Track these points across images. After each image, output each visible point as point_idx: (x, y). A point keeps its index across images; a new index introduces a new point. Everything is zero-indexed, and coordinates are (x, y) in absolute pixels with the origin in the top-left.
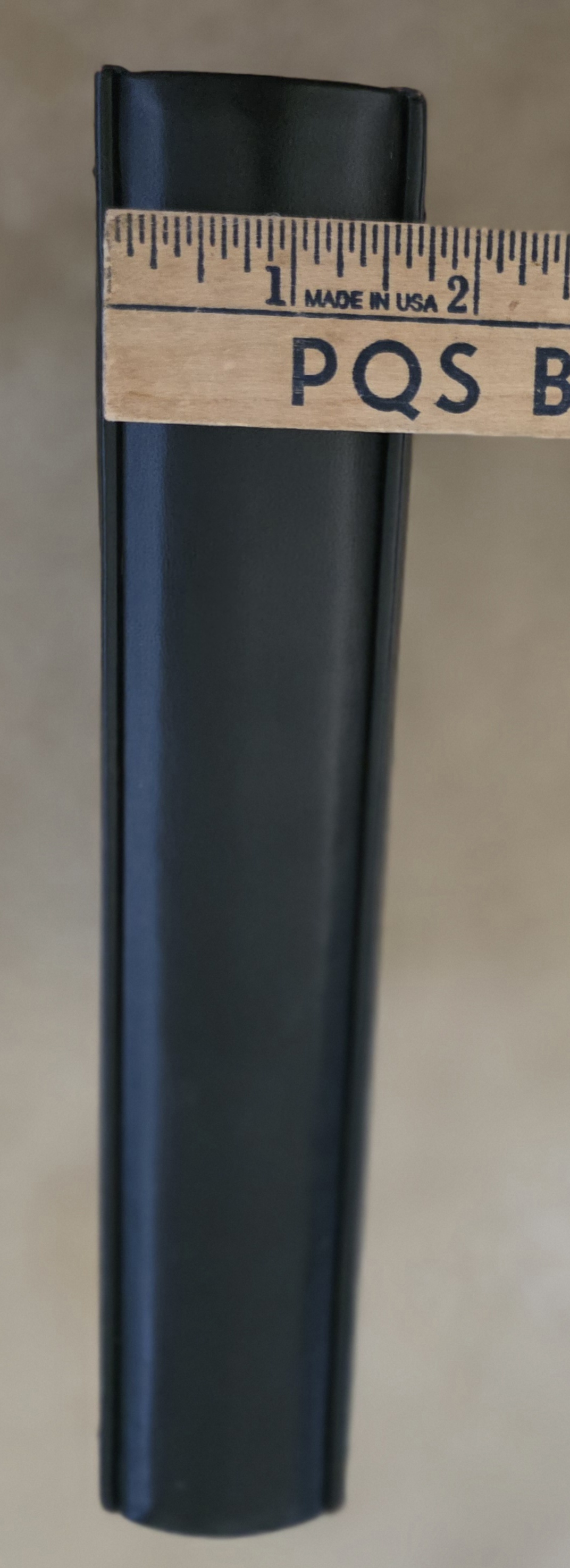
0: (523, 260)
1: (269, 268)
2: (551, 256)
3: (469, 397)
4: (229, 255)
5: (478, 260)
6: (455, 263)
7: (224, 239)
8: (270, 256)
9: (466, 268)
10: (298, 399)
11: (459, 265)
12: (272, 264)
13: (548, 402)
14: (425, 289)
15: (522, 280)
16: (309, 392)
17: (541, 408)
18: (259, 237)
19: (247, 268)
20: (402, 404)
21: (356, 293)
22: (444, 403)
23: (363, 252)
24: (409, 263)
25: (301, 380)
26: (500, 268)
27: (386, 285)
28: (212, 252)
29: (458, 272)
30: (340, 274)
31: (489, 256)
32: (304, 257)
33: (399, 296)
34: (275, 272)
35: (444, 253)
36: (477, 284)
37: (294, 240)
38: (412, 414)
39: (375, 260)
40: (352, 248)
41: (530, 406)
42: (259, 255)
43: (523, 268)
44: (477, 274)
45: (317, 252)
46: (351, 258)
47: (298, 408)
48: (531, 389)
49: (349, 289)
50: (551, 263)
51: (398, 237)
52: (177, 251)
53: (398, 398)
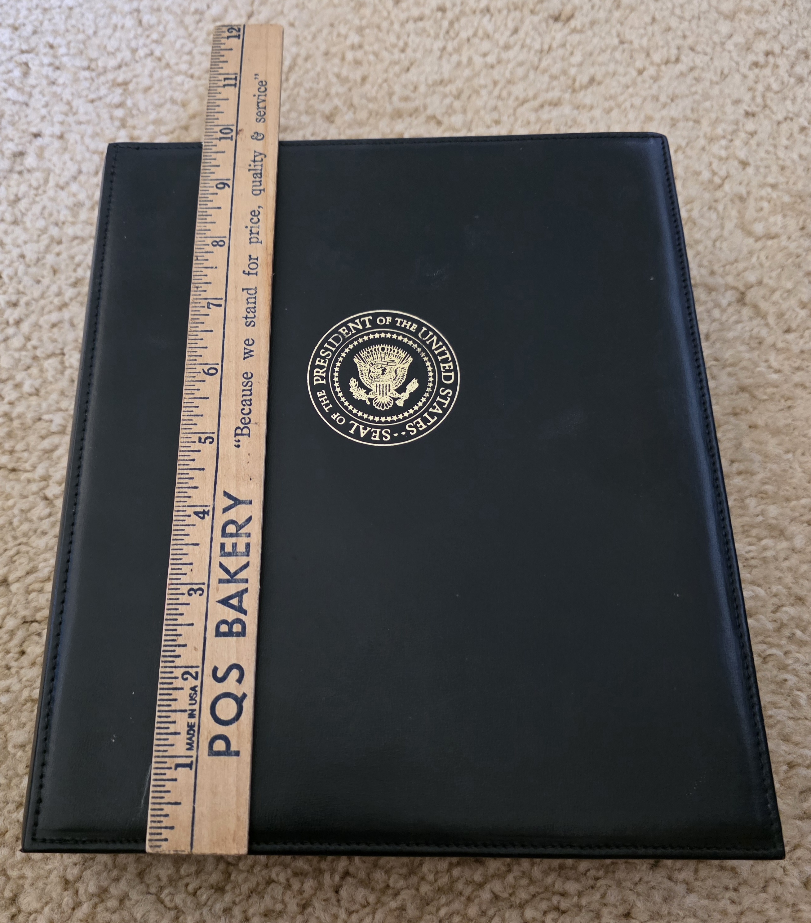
0: (176, 646)
1: (176, 769)
2: (174, 633)
3: (237, 669)
4: (169, 789)
5: (175, 667)
6: (176, 678)
7: (161, 792)
8: (170, 768)
9: (178, 672)
10: (237, 754)
11: (177, 676)
12: (173, 768)
13: (240, 630)
14: (187, 691)
15: (185, 646)
16: (233, 748)
17: (243, 634)
18: (161, 774)
19: (175, 780)
20: (239, 701)
21: (188, 726)
22: (240, 681)
23: (170, 722)
24: (176, 700)
25: (227, 752)
26: (179, 656)
27: (185, 711)
28: (168, 798)
29: (180, 676)
30: (179, 733)
31: (173, 662)
32: (171, 751)
33: (190, 704)
34: (178, 766)
35: (171, 683)
36: (186, 667)
37: (163, 757)
38: (244, 696)
39: (174, 716)
40: (168, 728)
41: (242, 638)
42: (170, 774)
43: (179, 646)
44: (181, 667)
45: (169, 745)
46: (172, 728)
47: (241, 754)
48: (235, 638)
49: (186, 729)
50: (178, 632)
51: (163, 706)
52: (167, 815)
53: (237, 703)
